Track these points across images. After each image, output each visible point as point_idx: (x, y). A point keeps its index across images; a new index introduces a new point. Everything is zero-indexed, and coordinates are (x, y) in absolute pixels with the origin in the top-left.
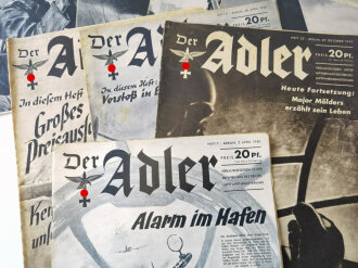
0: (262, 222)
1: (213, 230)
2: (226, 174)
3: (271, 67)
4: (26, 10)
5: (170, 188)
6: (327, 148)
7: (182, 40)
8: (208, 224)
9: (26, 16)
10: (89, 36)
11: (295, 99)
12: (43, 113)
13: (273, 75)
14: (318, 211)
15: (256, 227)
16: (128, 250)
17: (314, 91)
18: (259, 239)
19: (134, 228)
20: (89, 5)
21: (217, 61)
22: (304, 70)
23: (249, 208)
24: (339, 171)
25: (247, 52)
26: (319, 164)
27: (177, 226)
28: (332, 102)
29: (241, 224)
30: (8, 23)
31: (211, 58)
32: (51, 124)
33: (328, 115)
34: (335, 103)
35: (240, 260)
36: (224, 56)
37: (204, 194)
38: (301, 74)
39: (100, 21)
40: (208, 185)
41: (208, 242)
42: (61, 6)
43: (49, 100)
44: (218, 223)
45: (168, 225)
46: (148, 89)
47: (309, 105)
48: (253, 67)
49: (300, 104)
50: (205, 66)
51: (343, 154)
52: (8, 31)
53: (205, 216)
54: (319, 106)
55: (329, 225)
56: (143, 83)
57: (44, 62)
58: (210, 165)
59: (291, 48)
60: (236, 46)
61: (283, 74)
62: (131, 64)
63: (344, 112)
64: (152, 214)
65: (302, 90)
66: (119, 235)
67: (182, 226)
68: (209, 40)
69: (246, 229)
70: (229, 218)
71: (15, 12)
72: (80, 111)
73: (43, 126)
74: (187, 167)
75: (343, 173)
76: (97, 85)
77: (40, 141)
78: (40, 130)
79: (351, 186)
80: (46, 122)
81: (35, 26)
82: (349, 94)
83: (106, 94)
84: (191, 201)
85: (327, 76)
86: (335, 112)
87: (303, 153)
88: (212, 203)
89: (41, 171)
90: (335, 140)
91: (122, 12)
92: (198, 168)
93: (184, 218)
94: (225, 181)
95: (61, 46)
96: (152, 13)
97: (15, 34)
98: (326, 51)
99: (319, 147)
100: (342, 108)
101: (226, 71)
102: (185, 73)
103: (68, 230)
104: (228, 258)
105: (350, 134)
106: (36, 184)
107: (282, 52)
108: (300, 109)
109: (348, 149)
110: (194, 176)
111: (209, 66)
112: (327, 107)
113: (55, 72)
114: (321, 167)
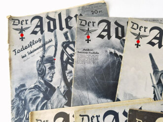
4: (41, 91)
9: (41, 95)
10: (80, 115)
20: (79, 91)
30: (31, 99)
42: (62, 90)
52: (30, 105)
71: (35, 92)
81: (46, 103)
91: (99, 97)
95: (62, 119)
96: (118, 100)
97: (34, 107)
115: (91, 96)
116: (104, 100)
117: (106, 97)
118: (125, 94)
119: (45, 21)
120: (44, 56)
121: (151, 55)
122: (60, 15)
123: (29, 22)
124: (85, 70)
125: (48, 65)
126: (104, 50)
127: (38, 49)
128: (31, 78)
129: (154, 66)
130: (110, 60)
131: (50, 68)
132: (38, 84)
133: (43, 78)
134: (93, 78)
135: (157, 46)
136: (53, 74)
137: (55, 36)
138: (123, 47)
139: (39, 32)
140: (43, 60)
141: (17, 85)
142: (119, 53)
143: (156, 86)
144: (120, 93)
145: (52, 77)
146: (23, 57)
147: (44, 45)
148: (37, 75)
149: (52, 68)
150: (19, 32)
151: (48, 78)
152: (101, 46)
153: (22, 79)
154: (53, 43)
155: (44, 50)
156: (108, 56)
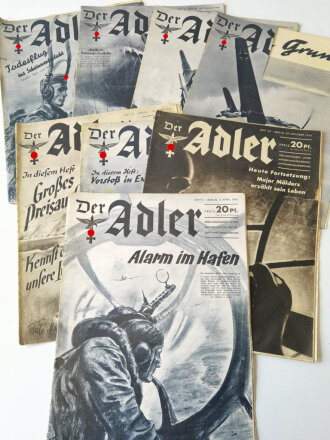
0: (236, 264)
1: (195, 267)
2: (208, 225)
3: (241, 152)
5: (161, 232)
6: (283, 220)
7: (169, 126)
8: (191, 263)
11: (260, 179)
12: (41, 184)
13: (243, 159)
14: (272, 271)
15: (230, 267)
16: (123, 279)
17: (276, 174)
18: (232, 277)
19: (129, 262)
21: (196, 145)
22: (269, 156)
23: (226, 253)
24: (293, 239)
25: (222, 139)
26: (276, 232)
27: (165, 262)
28: (291, 184)
29: (218, 264)
31: (192, 142)
32: (47, 193)
33: (286, 193)
34: (293, 184)
35: (216, 292)
36: (203, 141)
37: (189, 239)
38: (266, 159)
39: (92, 112)
40: (192, 232)
41: (190, 277)
43: (46, 174)
44: (199, 262)
45: (157, 261)
46: (130, 176)
47: (271, 184)
48: (226, 151)
49: (264, 183)
50: (186, 149)
51: (297, 226)
53: (189, 256)
54: (279, 186)
55: (280, 282)
56: (127, 171)
57: (45, 143)
58: (196, 217)
59: (259, 138)
60: (214, 134)
61: (251, 159)
62: (119, 154)
63: (300, 192)
64: (145, 252)
65: (266, 172)
66: (118, 267)
67: (169, 263)
68: (191, 128)
69: (221, 269)
70: (208, 259)
72: (72, 183)
73: (41, 194)
74: (176, 217)
75: (295, 241)
76: (89, 168)
77: (38, 206)
78: (38, 197)
79: (301, 252)
80: (43, 191)
82: (306, 178)
83: (95, 176)
84: (177, 244)
85: (288, 162)
86: (292, 191)
87: (263, 223)
88: (195, 246)
89: (37, 229)
90: (290, 214)
91: (110, 105)
92: (186, 218)
93: (172, 256)
94: (207, 230)
95: (60, 131)
96: (135, 107)
98: (289, 142)
99: (277, 219)
100: (298, 189)
101: (203, 153)
102: (170, 153)
103: (76, 260)
104: (206, 291)
105: (304, 210)
106: (32, 239)
107: (252, 141)
108: (263, 187)
109: (301, 222)
110: (182, 225)
111: (190, 148)
112: (286, 187)
113: (53, 152)
114: (278, 235)
115: (99, 104)
116: (116, 108)
117: (119, 104)
118: (144, 100)
119: (53, 28)
120: (51, 74)
121: (182, 53)
122: (75, 19)
123: (28, 29)
124: (91, 75)
125: (57, 86)
126: (118, 49)
127: (42, 65)
128: (33, 102)
129: (185, 66)
130: (127, 60)
131: (60, 90)
132: (42, 109)
133: (49, 102)
134: (103, 84)
135: (191, 40)
136: (64, 97)
137: (68, 48)
138: (145, 42)
139: (44, 43)
140: (50, 79)
141: (13, 111)
142: (138, 52)
143: (185, 88)
144: (137, 99)
145: (63, 101)
146: (20, 76)
147: (51, 60)
148: (41, 98)
149: (63, 88)
150: (13, 41)
151: (57, 101)
152: (115, 45)
153: (20, 104)
154: (65, 57)
155: (52, 67)
156: (123, 56)
